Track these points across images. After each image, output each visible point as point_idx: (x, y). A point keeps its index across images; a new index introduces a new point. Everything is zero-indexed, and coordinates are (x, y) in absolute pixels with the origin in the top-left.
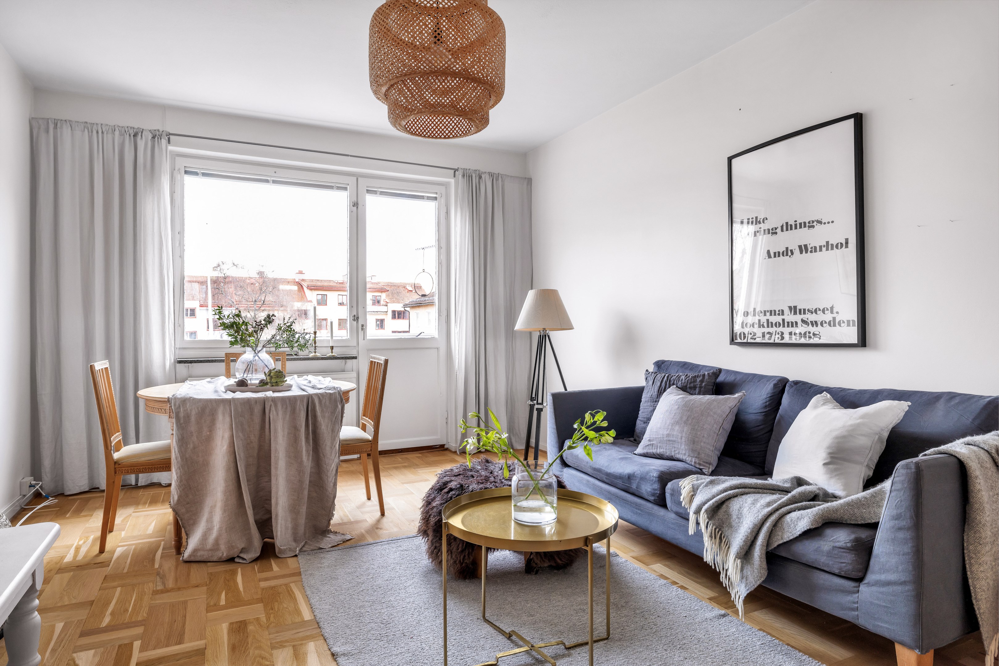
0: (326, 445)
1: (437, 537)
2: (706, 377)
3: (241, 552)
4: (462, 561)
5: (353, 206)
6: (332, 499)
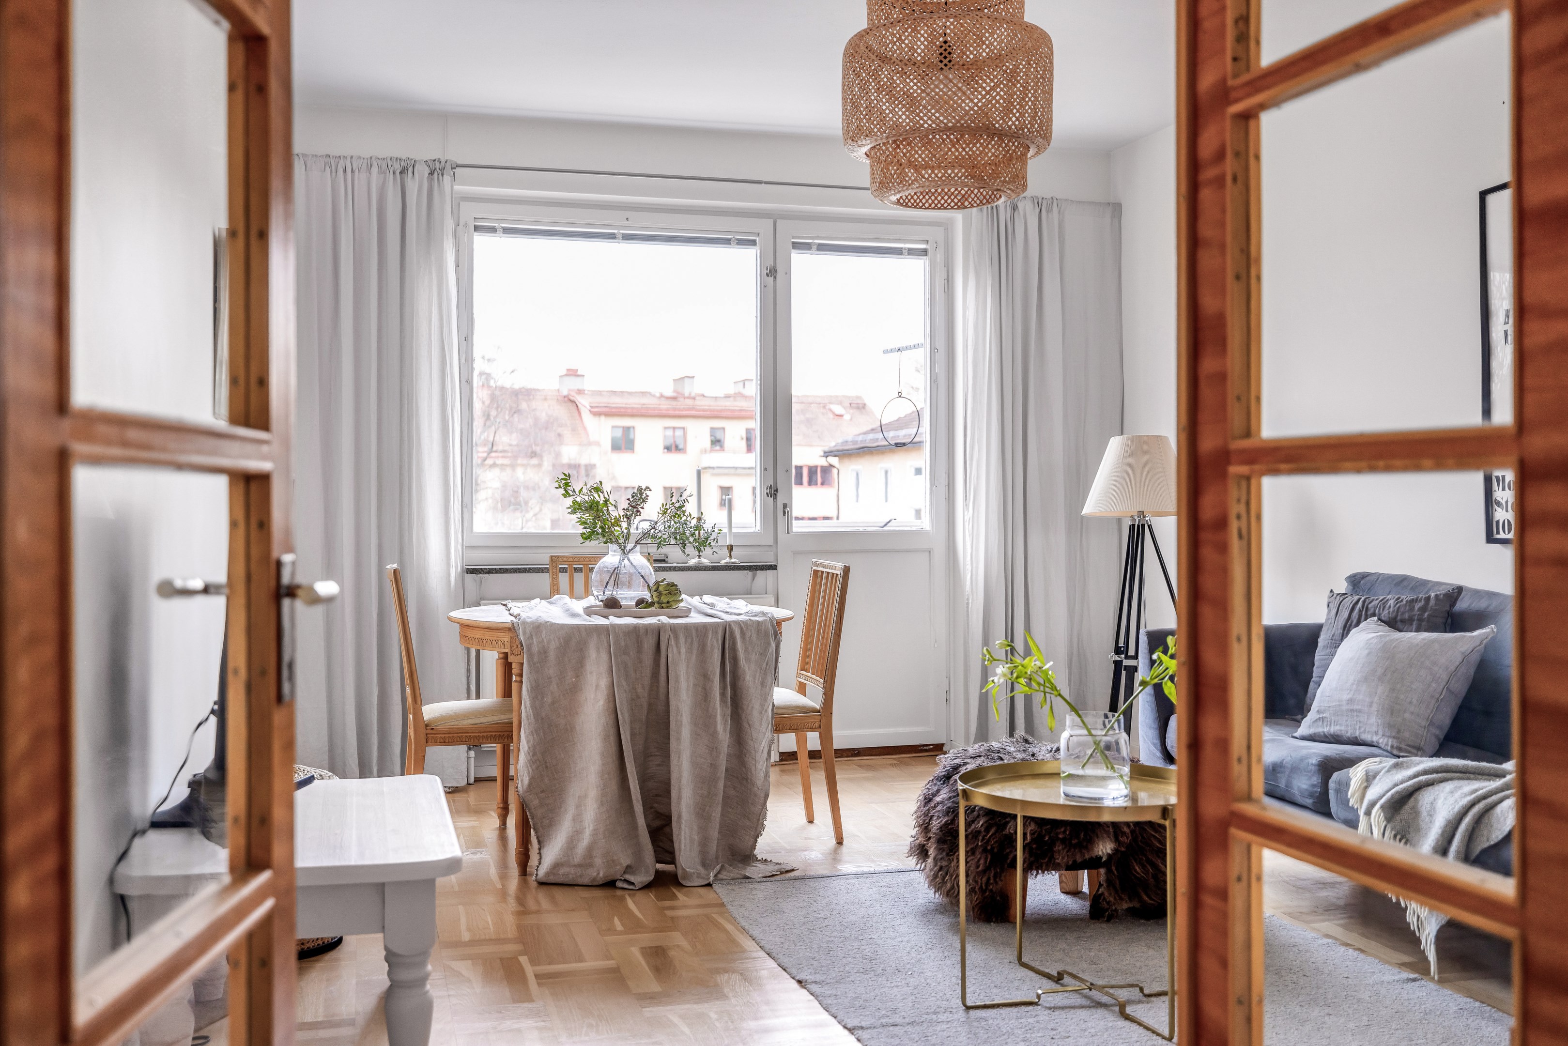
0: (753, 707)
1: (944, 851)
2: (1432, 602)
3: (625, 873)
4: (984, 887)
5: (767, 275)
6: (761, 801)
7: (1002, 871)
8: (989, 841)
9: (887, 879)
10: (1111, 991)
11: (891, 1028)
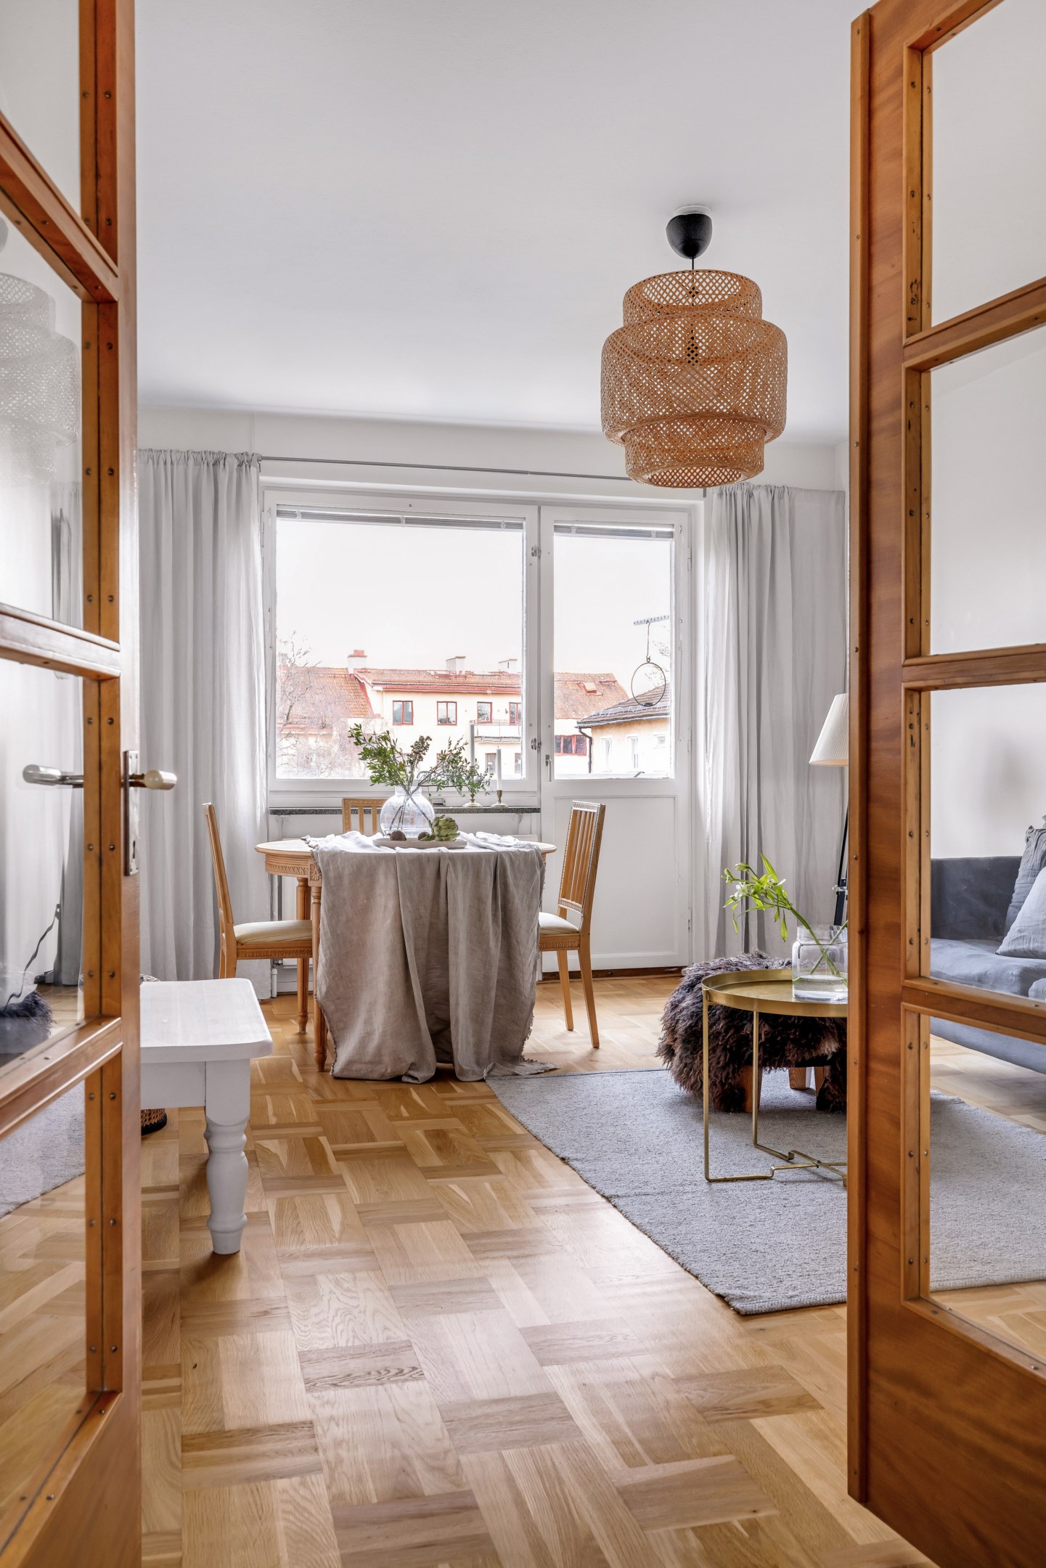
0: (520, 927)
1: (688, 1050)
3: (409, 1069)
4: (724, 1081)
5: (533, 555)
6: (529, 1007)
7: (739, 1067)
8: (728, 1040)
9: (638, 1077)
10: (837, 1168)
11: (644, 1197)
